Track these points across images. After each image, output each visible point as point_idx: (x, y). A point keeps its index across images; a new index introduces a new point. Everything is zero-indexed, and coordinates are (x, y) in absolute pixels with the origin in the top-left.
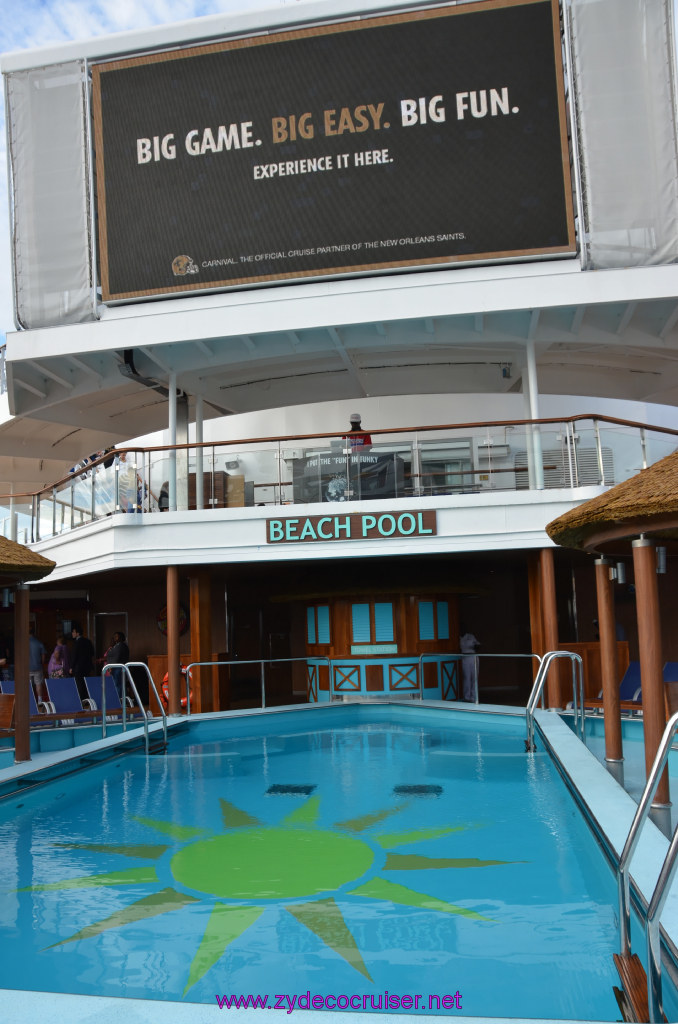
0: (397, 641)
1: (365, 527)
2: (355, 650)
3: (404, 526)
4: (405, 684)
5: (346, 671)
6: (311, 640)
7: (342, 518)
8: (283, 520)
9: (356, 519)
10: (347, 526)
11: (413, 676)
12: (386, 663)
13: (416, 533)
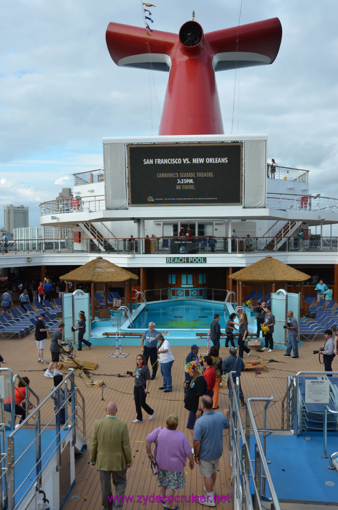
0: (193, 284)
1: (190, 260)
2: (182, 286)
3: (199, 260)
4: (195, 295)
5: (180, 291)
6: (170, 282)
7: (184, 258)
8: (170, 258)
9: (188, 258)
10: (185, 260)
11: (197, 293)
12: (190, 289)
13: (201, 262)
